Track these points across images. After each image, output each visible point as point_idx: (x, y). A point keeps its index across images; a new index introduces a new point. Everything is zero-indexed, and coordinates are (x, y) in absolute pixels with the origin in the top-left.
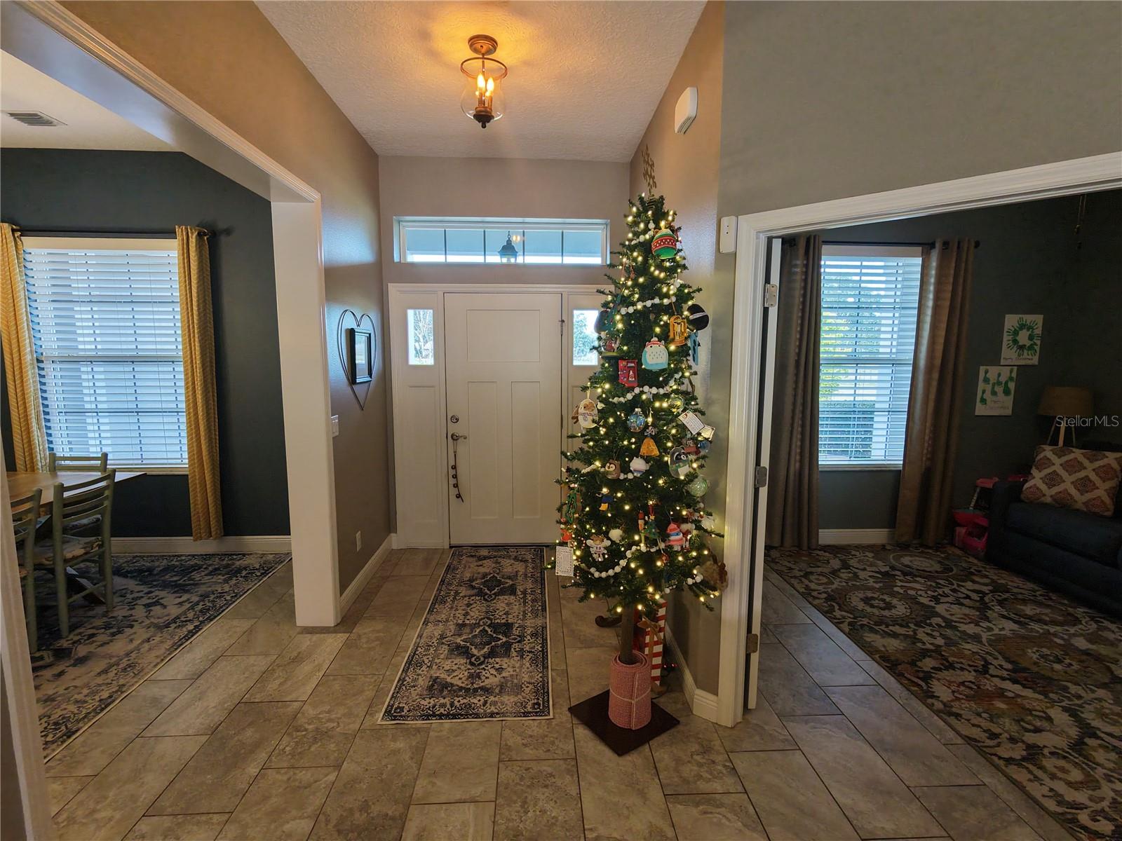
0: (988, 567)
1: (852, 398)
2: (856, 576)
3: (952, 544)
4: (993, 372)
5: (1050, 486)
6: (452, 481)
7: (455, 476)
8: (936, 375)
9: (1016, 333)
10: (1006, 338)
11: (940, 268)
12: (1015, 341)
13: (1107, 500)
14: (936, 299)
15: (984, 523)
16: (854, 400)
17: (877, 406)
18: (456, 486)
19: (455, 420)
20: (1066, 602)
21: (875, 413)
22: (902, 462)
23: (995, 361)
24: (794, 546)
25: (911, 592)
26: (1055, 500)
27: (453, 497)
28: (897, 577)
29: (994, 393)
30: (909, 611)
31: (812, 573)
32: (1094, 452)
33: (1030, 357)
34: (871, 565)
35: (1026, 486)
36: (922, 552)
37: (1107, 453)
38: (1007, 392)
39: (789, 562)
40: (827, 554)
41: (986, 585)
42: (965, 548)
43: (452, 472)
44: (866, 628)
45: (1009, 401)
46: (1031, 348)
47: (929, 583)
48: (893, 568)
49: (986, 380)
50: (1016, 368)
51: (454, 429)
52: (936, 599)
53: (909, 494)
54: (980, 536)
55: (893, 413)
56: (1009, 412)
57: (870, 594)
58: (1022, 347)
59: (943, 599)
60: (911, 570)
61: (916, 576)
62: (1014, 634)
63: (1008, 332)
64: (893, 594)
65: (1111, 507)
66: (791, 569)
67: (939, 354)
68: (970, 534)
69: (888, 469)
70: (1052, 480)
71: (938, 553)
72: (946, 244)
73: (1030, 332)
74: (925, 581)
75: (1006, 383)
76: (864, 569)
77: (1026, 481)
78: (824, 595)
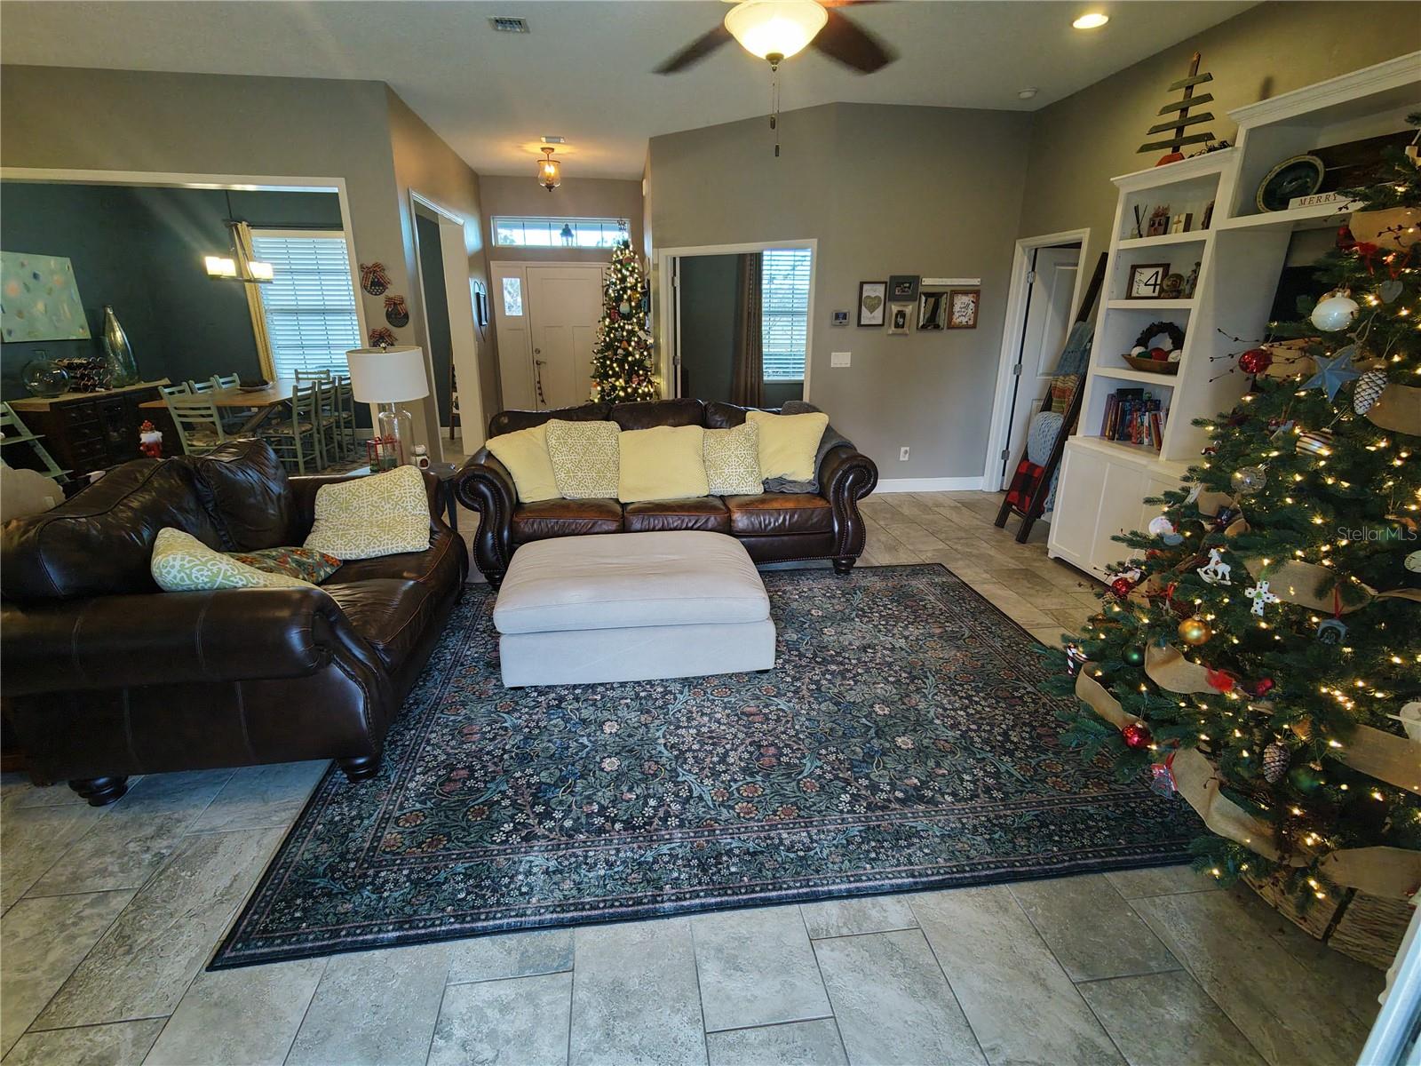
6: (538, 391)
7: (540, 388)
18: (541, 394)
19: (538, 351)
27: (539, 402)
43: (538, 385)
51: (538, 357)
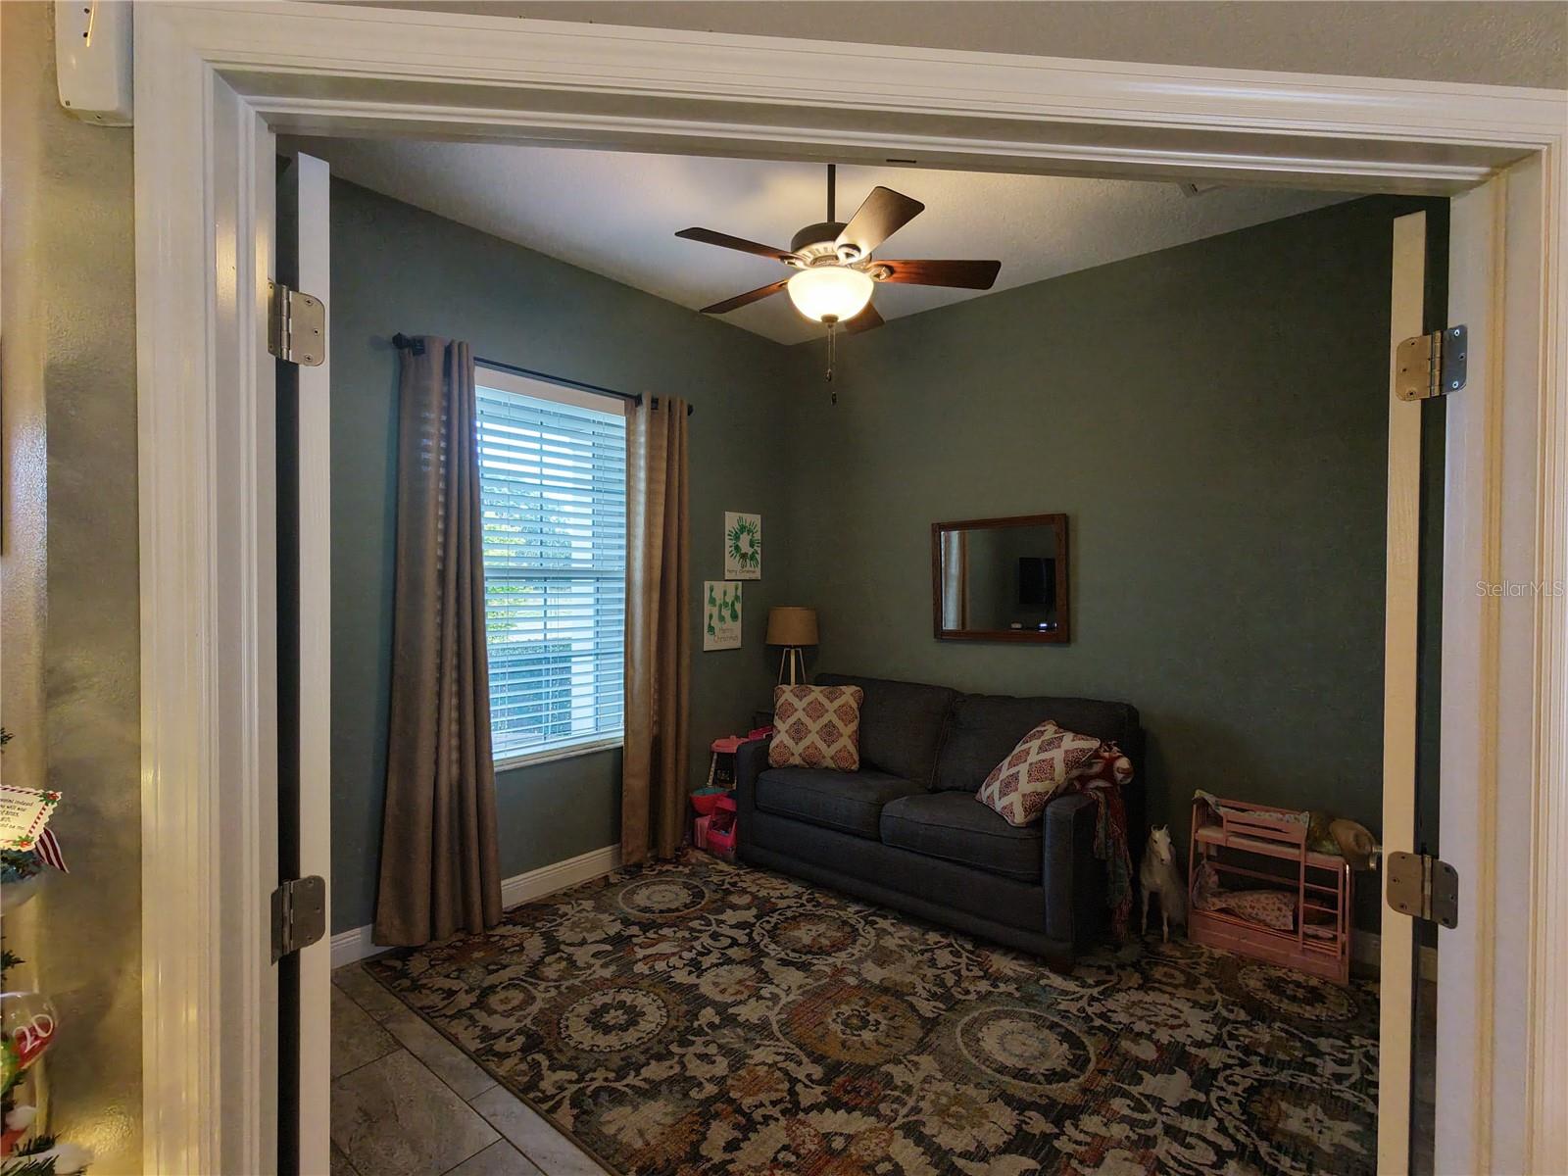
0: (741, 872)
1: (540, 636)
2: (571, 961)
3: (694, 845)
4: (719, 587)
5: (797, 740)
8: (656, 596)
9: (737, 538)
10: (729, 543)
11: (652, 436)
12: (737, 548)
13: (852, 749)
14: (650, 480)
15: (728, 805)
16: (545, 639)
17: (575, 647)
20: (833, 902)
21: (573, 659)
22: (622, 734)
23: (719, 576)
24: (457, 930)
25: (660, 966)
26: (804, 759)
28: (635, 940)
29: (722, 619)
30: (664, 1012)
31: (492, 988)
32: (831, 689)
33: (752, 569)
34: (593, 928)
35: (773, 744)
36: (661, 873)
37: (843, 688)
38: (734, 617)
39: (448, 976)
40: (519, 929)
41: (748, 907)
42: (711, 849)
44: (604, 1097)
45: (736, 627)
46: (752, 558)
47: (680, 934)
48: (626, 922)
49: (712, 601)
50: (740, 583)
52: (696, 967)
53: (636, 783)
54: (726, 828)
55: (603, 657)
56: (737, 644)
57: (599, 1000)
58: (744, 556)
59: (706, 962)
60: (651, 916)
61: (661, 926)
62: (804, 992)
63: (729, 535)
64: (633, 985)
65: (856, 757)
66: (450, 993)
67: (658, 562)
68: (713, 825)
69: (603, 748)
70: (798, 732)
71: (681, 868)
72: (655, 402)
73: (750, 537)
74: (675, 932)
75: (733, 604)
76: (583, 942)
77: (770, 738)
78: (520, 1040)
